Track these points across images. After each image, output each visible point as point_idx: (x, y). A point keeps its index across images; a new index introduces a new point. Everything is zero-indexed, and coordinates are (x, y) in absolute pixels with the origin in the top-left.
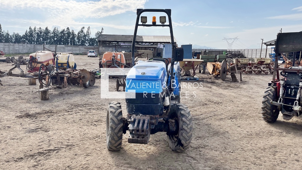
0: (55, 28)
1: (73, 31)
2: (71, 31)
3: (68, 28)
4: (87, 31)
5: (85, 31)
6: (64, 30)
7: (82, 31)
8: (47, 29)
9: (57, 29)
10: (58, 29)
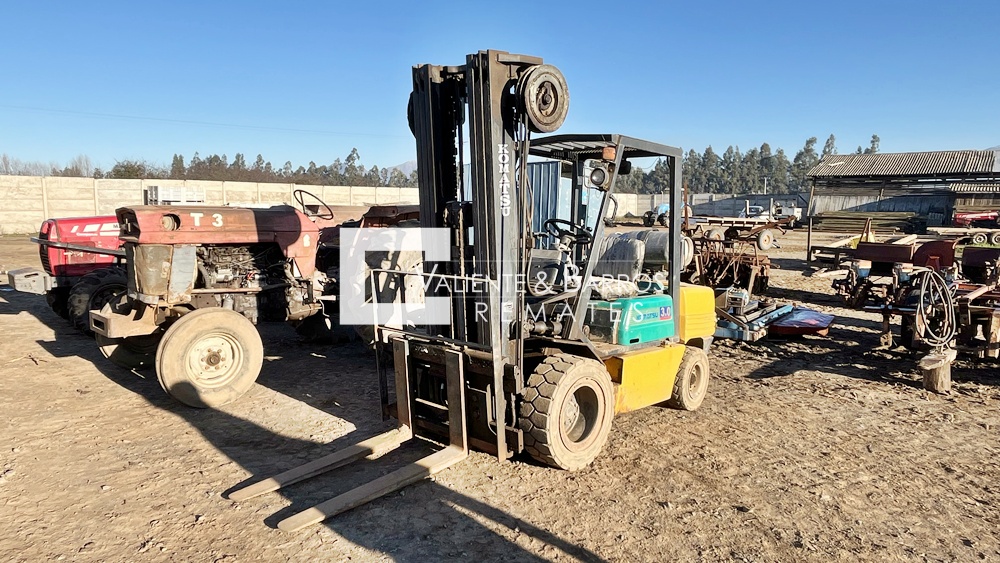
0: (730, 148)
1: (781, 152)
2: (773, 153)
3: (765, 147)
4: (824, 152)
5: (818, 149)
6: (754, 152)
7: (808, 151)
8: (708, 152)
9: (735, 151)
10: (737, 149)
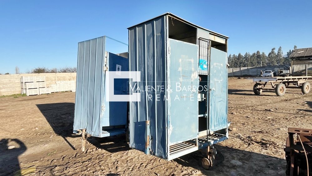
0: (247, 53)
2: (261, 54)
3: (258, 52)
6: (254, 54)
7: (273, 52)
10: (249, 53)
